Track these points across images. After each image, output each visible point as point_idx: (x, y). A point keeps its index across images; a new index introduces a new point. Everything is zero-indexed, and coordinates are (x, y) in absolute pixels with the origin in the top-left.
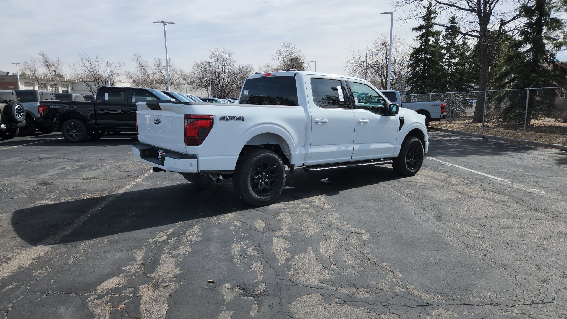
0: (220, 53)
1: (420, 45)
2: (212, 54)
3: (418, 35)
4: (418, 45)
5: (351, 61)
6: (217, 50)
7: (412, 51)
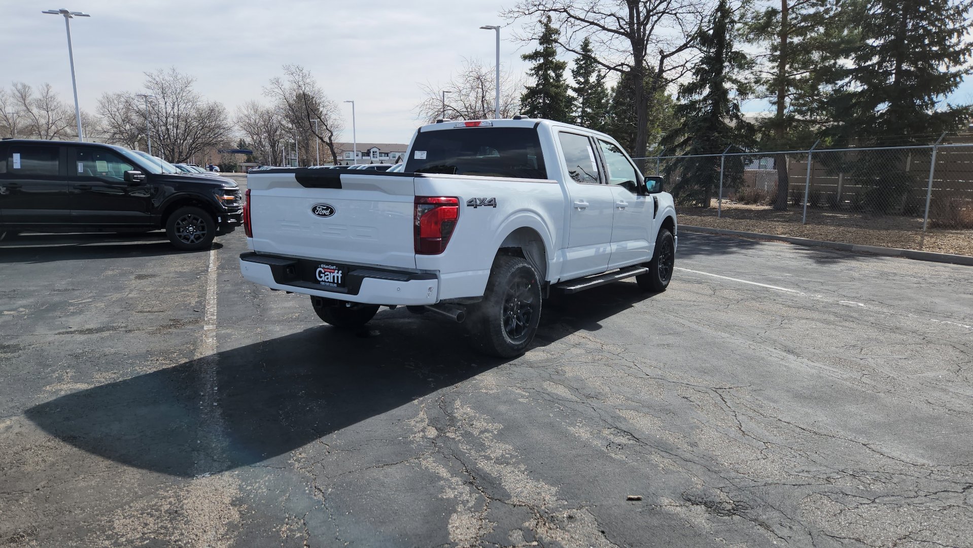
0: (167, 78)
1: (536, 82)
2: (151, 80)
3: (533, 66)
4: (533, 82)
5: (426, 103)
6: (161, 71)
7: (525, 92)
